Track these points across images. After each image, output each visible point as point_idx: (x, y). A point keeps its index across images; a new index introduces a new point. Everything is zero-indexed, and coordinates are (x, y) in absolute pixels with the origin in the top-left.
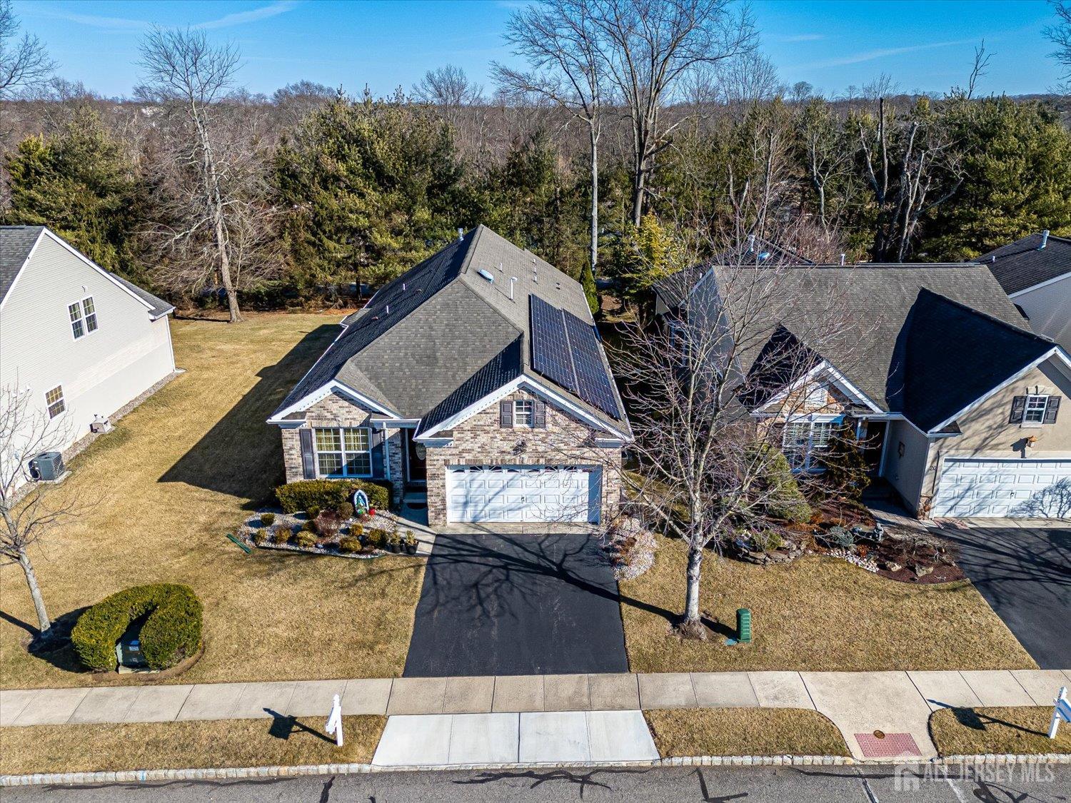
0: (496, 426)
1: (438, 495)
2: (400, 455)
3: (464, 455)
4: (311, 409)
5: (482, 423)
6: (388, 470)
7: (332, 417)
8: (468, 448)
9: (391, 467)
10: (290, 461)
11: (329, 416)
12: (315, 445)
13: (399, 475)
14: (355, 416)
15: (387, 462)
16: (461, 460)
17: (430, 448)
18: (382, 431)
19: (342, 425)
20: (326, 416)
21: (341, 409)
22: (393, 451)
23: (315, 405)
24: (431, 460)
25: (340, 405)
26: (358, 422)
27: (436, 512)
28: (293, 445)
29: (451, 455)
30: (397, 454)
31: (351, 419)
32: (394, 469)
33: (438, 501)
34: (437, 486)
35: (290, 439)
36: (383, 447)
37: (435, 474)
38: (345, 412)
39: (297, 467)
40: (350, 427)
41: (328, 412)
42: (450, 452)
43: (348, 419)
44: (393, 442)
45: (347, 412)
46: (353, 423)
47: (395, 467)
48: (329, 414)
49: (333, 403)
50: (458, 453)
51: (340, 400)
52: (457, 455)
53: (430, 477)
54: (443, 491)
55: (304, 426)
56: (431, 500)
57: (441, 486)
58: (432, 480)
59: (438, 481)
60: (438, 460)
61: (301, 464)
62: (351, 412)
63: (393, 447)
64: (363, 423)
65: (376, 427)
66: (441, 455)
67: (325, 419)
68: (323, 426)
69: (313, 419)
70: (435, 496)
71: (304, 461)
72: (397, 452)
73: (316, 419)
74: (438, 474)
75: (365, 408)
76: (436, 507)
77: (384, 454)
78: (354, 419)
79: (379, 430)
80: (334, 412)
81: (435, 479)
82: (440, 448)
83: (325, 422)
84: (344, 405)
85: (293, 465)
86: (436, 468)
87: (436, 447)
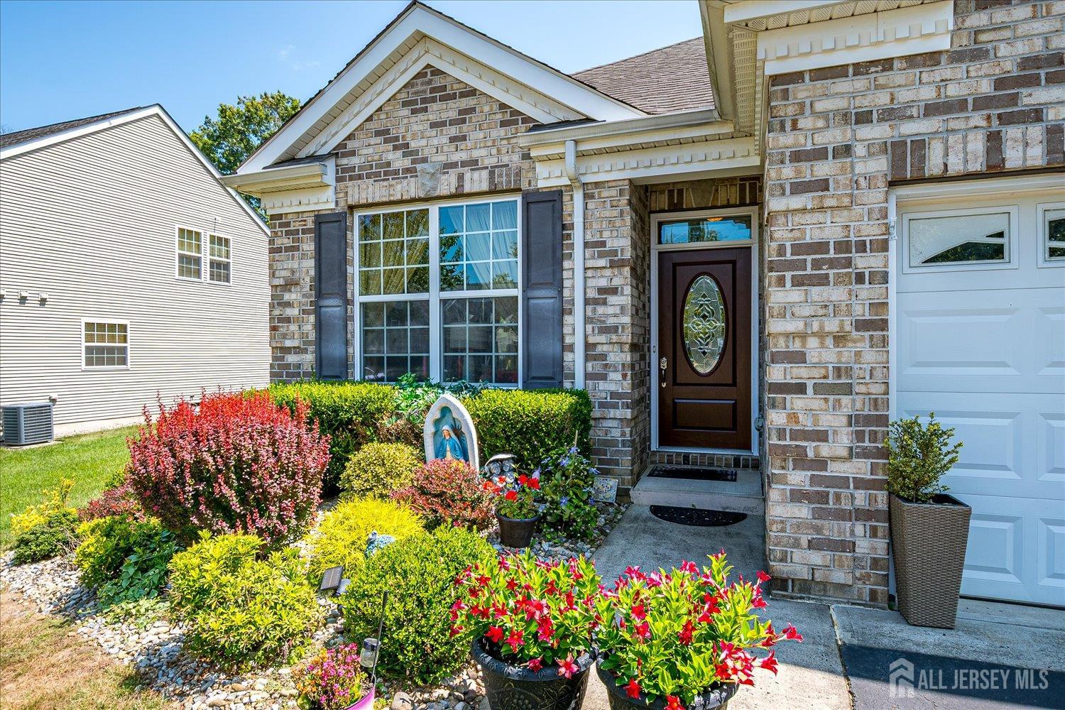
1: (836, 388)
2: (625, 298)
4: (350, 145)
6: (576, 361)
7: (407, 163)
9: (588, 346)
10: (283, 328)
11: (398, 161)
12: (355, 270)
13: (618, 383)
14: (476, 154)
15: (576, 328)
16: (1013, 132)
17: (797, 77)
18: (566, 198)
19: (434, 189)
20: (388, 164)
21: (433, 132)
22: (603, 283)
23: (360, 128)
24: (797, 157)
25: (433, 117)
26: (485, 174)
27: (823, 497)
28: (293, 272)
29: (931, 110)
30: (614, 291)
31: (464, 164)
32: (603, 357)
33: (834, 420)
34: (832, 325)
35: (288, 249)
36: (566, 264)
37: (821, 247)
38: (445, 140)
39: (298, 347)
40: (458, 195)
41: (395, 148)
42: (928, 94)
43: (454, 165)
44: (603, 244)
45: (452, 140)
46: (467, 176)
47: (605, 348)
48: (399, 153)
49: (414, 112)
50: (986, 88)
51: (433, 100)
52: (982, 103)
53: (791, 265)
54: (870, 356)
55: (326, 201)
56: (793, 417)
57: (862, 325)
58: (798, 282)
59: (837, 294)
60: (846, 150)
61: (312, 336)
62: (464, 138)
63: (602, 262)
64: (500, 176)
65: (547, 178)
66: (864, 118)
67: (386, 173)
68: (377, 200)
69: (351, 178)
70: (818, 389)
71: (319, 326)
72: (617, 282)
73: (360, 177)
74: (843, 246)
75: (512, 118)
76: (821, 463)
77: (566, 293)
78: (473, 164)
79: (554, 199)
80: (413, 145)
81: (823, 281)
82: (860, 69)
83: (385, 183)
84: (444, 116)
85: (288, 343)
86: (830, 202)
87: (838, 72)
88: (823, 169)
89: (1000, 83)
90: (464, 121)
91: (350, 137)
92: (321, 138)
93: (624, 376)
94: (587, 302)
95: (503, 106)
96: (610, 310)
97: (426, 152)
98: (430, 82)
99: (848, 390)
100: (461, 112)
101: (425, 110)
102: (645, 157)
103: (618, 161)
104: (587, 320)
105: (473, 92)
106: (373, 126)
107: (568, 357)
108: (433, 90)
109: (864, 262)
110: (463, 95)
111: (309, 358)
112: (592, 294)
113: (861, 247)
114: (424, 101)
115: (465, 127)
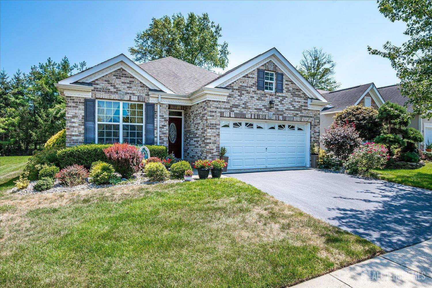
0: (254, 88)
1: (214, 143)
2: (167, 127)
3: (234, 109)
4: (97, 82)
5: (245, 84)
6: (158, 140)
7: (115, 90)
8: (236, 103)
9: (160, 137)
10: (72, 129)
11: (112, 89)
12: (97, 115)
14: (134, 92)
15: (157, 133)
16: (232, 113)
17: (210, 101)
18: (155, 106)
19: (123, 98)
20: (109, 89)
21: (123, 84)
22: (163, 124)
23: (100, 78)
24: (211, 112)
25: (123, 81)
26: (137, 97)
27: (213, 158)
28: (76, 113)
29: (224, 108)
30: (165, 126)
31: (131, 94)
32: (163, 139)
33: (214, 147)
34: (214, 135)
35: (73, 107)
36: (155, 119)
37: (213, 124)
38: (126, 87)
39: (77, 135)
40: (130, 100)
41: (111, 86)
42: (224, 106)
43: (128, 93)
44: (163, 116)
45: (128, 87)
46: (132, 97)
47: (163, 137)
48: (113, 87)
49: (117, 78)
50: (229, 107)
51: (123, 77)
52: (229, 109)
53: (210, 126)
54: (218, 139)
55: (89, 96)
56: (210, 147)
57: (217, 135)
58: (211, 129)
59: (215, 131)
60: (216, 112)
61: (83, 132)
62: (131, 88)
63: (163, 120)
64: (140, 98)
65: (152, 101)
66: (217, 108)
67: (108, 92)
68: (106, 98)
69: (97, 91)
70: (213, 143)
71: (86, 129)
72: (166, 124)
73: (100, 91)
74: (215, 124)
75: (143, 86)
76: (213, 153)
77: (155, 125)
78: (133, 94)
79: (153, 105)
80: (117, 86)
81: (213, 129)
82: (217, 101)
83: (108, 94)
84: (126, 81)
85: (73, 133)
86: (214, 118)
87: (215, 101)
88: (213, 114)
89: (231, 107)
90: (131, 84)
91: (97, 80)
92: (88, 78)
93: (167, 143)
94: (160, 128)
95: (141, 82)
96: (164, 130)
97: (121, 89)
98: (122, 72)
99: (216, 143)
100: (130, 81)
101: (120, 78)
102: (172, 100)
103: (167, 100)
104: (160, 131)
105: (133, 77)
106: (104, 79)
107: (155, 139)
108: (122, 74)
109: (218, 127)
110: (131, 77)
111: (81, 138)
112: (161, 126)
113: (217, 125)
114: (120, 76)
115: (131, 85)
